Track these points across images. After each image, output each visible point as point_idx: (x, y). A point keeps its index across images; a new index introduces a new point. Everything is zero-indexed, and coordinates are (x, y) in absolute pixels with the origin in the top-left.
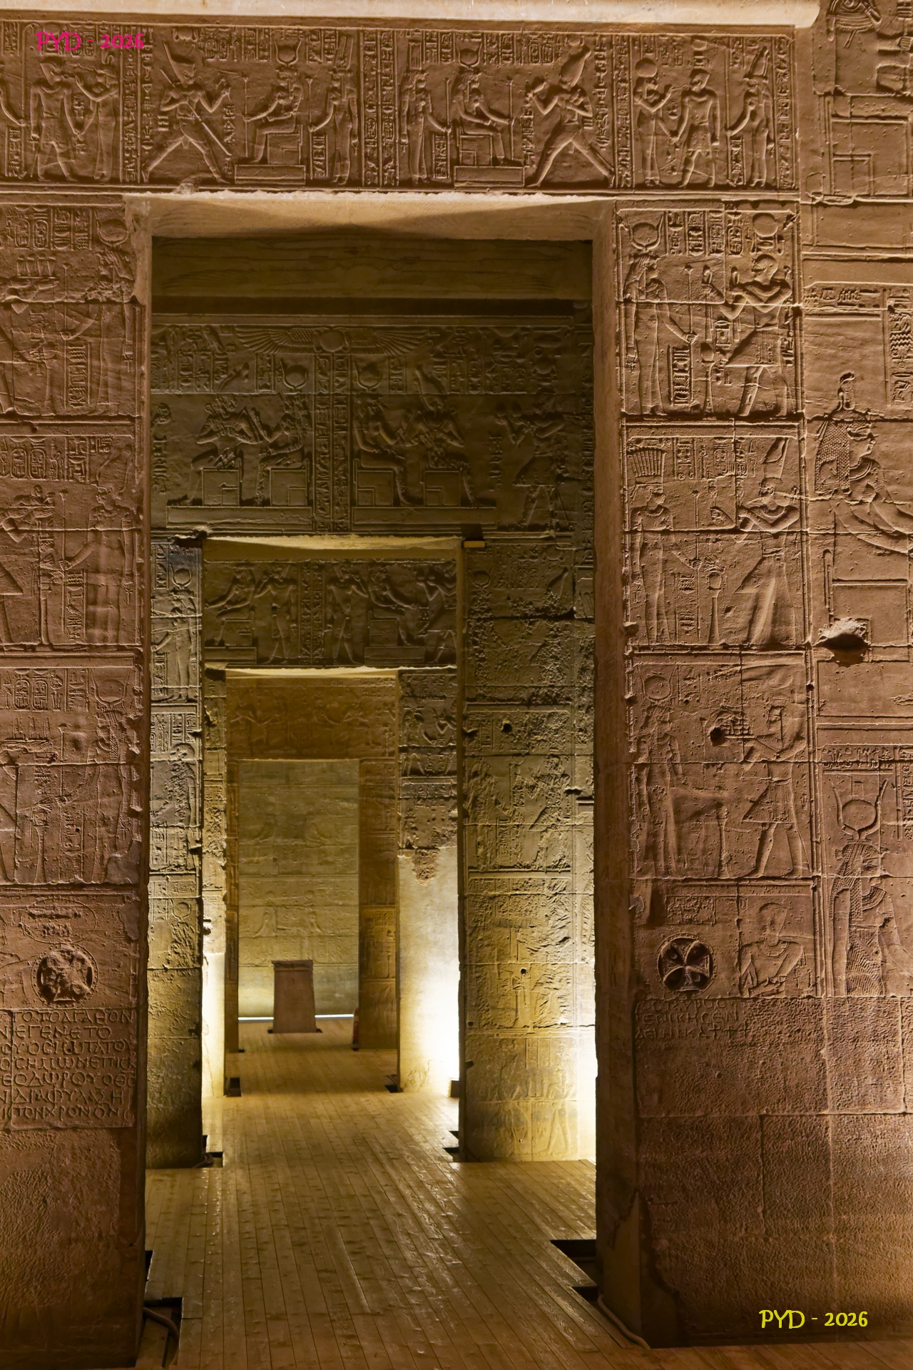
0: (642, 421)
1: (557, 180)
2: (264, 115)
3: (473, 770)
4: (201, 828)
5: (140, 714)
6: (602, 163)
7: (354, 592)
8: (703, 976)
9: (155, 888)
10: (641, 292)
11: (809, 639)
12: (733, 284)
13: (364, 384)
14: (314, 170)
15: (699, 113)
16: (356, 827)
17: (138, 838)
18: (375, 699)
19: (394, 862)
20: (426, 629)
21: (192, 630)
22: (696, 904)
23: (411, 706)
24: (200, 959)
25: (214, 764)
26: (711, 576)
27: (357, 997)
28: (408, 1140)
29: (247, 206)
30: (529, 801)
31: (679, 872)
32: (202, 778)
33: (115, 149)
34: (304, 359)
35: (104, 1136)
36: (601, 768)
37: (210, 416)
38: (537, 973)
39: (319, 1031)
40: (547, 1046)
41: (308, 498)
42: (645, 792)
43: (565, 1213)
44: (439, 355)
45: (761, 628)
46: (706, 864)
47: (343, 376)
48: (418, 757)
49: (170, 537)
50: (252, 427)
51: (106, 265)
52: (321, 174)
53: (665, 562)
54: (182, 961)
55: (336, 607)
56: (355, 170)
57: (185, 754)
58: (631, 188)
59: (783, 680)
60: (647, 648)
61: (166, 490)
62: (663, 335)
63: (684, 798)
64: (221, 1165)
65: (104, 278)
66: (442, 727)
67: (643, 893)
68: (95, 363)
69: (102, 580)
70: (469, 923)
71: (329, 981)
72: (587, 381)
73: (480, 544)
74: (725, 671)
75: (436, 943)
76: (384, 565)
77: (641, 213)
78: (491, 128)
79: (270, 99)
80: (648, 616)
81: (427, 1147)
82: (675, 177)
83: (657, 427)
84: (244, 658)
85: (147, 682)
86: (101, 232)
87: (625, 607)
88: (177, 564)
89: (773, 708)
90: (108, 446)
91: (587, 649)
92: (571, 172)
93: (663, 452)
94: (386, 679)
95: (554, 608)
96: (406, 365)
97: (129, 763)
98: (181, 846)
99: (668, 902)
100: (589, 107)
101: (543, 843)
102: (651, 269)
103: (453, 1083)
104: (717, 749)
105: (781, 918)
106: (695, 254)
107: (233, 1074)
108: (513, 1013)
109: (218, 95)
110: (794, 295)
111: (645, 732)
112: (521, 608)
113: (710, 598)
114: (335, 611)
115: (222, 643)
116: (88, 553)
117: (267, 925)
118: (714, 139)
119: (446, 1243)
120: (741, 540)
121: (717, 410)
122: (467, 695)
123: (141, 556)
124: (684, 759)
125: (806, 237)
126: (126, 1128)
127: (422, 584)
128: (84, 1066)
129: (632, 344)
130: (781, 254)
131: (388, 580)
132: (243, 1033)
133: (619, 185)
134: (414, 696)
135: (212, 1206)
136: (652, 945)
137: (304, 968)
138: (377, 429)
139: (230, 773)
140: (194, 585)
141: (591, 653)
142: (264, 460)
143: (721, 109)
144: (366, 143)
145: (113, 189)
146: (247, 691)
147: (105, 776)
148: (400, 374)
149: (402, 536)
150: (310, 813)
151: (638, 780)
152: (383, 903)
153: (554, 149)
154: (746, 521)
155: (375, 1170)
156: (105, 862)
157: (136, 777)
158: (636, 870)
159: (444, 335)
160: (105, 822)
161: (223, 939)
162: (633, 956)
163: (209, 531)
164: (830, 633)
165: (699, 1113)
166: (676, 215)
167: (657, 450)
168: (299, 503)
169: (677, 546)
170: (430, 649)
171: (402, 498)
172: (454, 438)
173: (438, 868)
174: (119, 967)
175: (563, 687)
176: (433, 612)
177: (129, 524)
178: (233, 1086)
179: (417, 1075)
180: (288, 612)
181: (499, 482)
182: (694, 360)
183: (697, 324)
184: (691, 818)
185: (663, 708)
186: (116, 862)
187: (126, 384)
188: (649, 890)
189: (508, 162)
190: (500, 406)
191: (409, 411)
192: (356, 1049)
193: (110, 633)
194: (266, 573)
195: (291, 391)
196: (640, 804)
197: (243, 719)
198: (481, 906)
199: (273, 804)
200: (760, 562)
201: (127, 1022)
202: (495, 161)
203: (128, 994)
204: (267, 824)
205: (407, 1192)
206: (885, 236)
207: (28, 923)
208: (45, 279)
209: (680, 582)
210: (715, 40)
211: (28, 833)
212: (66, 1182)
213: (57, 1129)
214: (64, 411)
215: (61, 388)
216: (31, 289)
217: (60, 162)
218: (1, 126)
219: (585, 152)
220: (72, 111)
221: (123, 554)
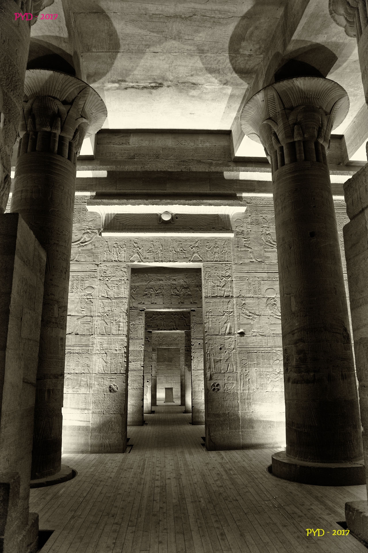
0: (208, 298)
2: (148, 251)
5: (126, 345)
6: (201, 258)
8: (218, 389)
10: (207, 278)
11: (235, 333)
12: (222, 276)
15: (216, 250)
22: (217, 377)
26: (219, 322)
29: (145, 264)
31: (214, 371)
33: (125, 256)
35: (119, 415)
42: (209, 358)
45: (227, 331)
46: (219, 370)
51: (123, 274)
52: (157, 260)
53: (212, 320)
56: (162, 259)
58: (206, 261)
59: (231, 339)
60: (209, 334)
62: (211, 284)
63: (215, 359)
65: (123, 276)
67: (208, 375)
68: (121, 289)
69: (121, 323)
70: (193, 380)
74: (222, 338)
77: (208, 265)
78: (183, 253)
79: (149, 249)
80: (209, 329)
82: (212, 260)
83: (210, 299)
86: (122, 269)
87: (205, 328)
89: (230, 344)
90: (122, 302)
97: (125, 353)
99: (212, 376)
100: (199, 249)
102: (209, 274)
104: (220, 351)
105: (231, 379)
106: (216, 271)
110: (232, 278)
111: (209, 348)
113: (219, 326)
116: (119, 319)
118: (218, 254)
120: (224, 317)
121: (220, 296)
123: (127, 319)
124: (215, 353)
125: (233, 269)
126: (123, 414)
128: (116, 403)
129: (206, 286)
130: (229, 271)
136: (210, 384)
138: (176, 290)
142: (156, 296)
143: (220, 250)
144: (164, 255)
145: (124, 262)
147: (121, 355)
151: (207, 356)
153: (193, 256)
154: (225, 314)
156: (120, 369)
157: (125, 356)
158: (207, 371)
160: (120, 363)
162: (207, 386)
164: (239, 332)
165: (218, 412)
166: (213, 265)
167: (210, 302)
169: (214, 318)
174: (122, 387)
177: (125, 314)
182: (216, 288)
183: (217, 282)
184: (216, 362)
185: (212, 344)
186: (122, 369)
187: (125, 292)
188: (210, 374)
189: (186, 258)
191: (181, 287)
193: (122, 332)
196: (208, 360)
200: (227, 320)
201: (124, 396)
202: (184, 258)
203: (124, 391)
206: (246, 268)
207: (107, 379)
208: (114, 276)
209: (214, 324)
210: (218, 239)
211: (108, 365)
212: (113, 423)
213: (112, 414)
214: (116, 297)
215: (115, 293)
216: (111, 278)
217: (117, 259)
218: (108, 253)
219: (198, 256)
220: (118, 251)
221: (124, 319)
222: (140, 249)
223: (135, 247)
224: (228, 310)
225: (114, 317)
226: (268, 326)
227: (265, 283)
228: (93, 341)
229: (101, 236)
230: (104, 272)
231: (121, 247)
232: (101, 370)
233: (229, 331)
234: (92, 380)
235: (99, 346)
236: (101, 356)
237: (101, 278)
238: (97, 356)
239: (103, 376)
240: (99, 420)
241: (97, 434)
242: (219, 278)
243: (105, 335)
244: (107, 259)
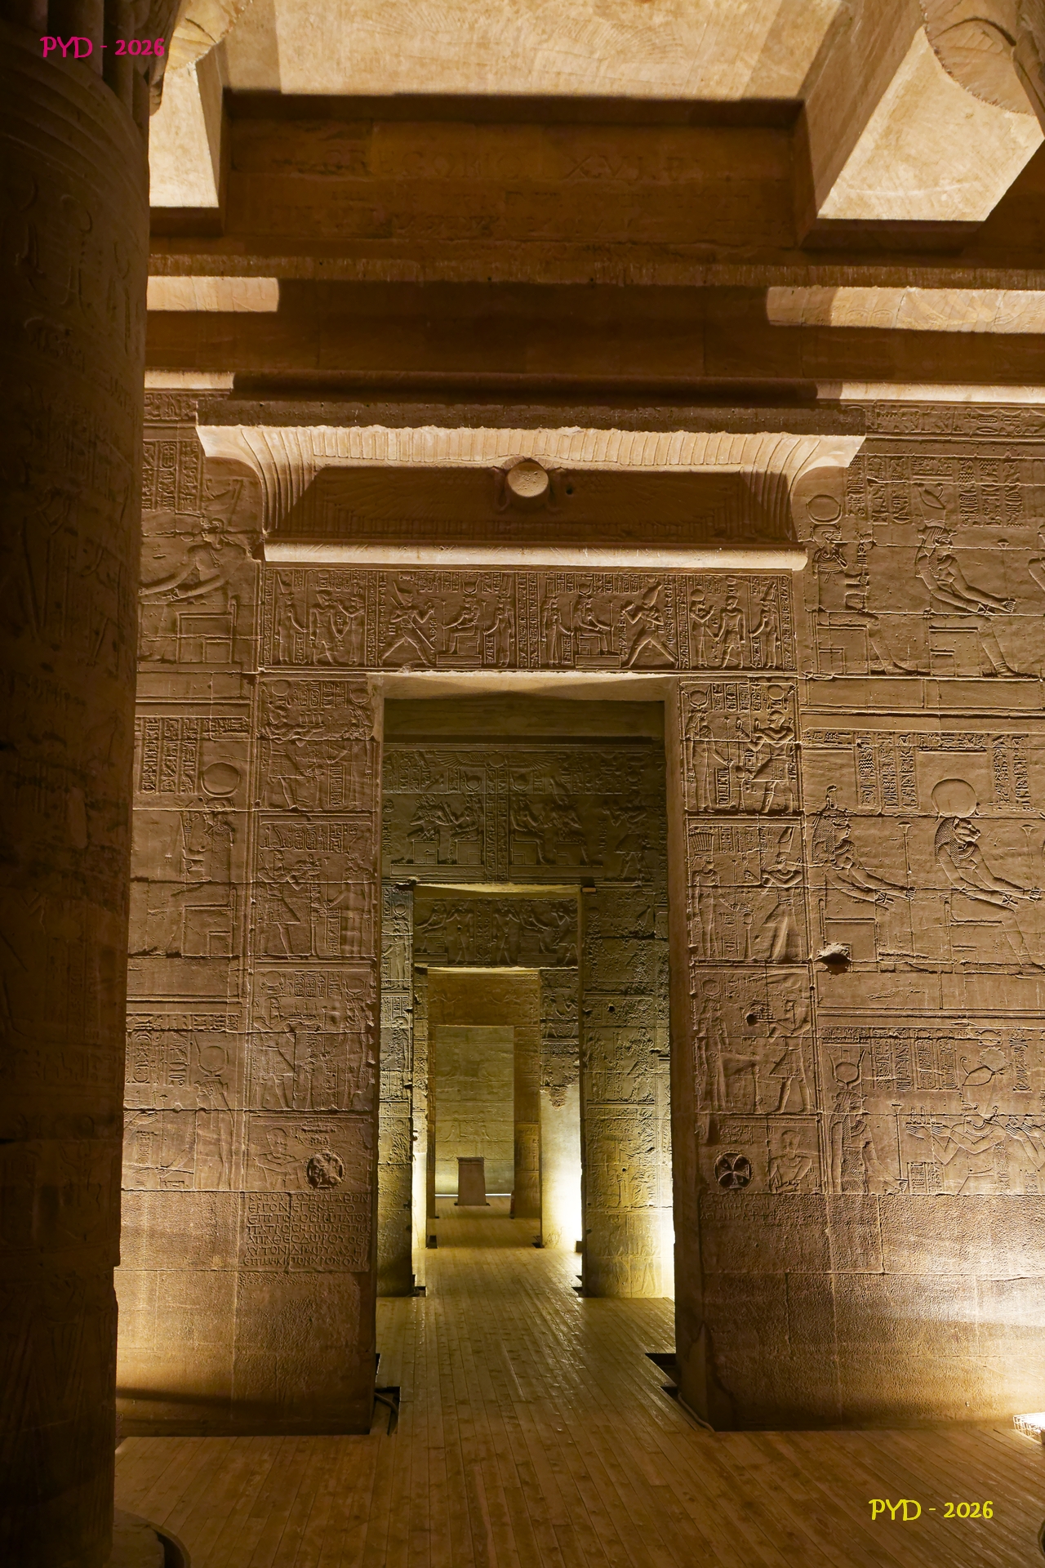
0: (698, 815)
1: (641, 664)
2: (456, 624)
3: (590, 1036)
4: (412, 1071)
5: (374, 999)
6: (670, 654)
7: (511, 918)
8: (745, 1178)
9: (382, 1111)
10: (696, 734)
11: (811, 957)
12: (756, 729)
13: (518, 787)
14: (487, 658)
15: (731, 623)
16: (512, 1070)
17: (373, 1080)
18: (524, 987)
19: (538, 1094)
20: (558, 943)
21: (406, 943)
22: (739, 1130)
23: (548, 993)
24: (411, 1157)
25: (420, 1029)
26: (745, 915)
27: (513, 1183)
28: (548, 1281)
29: (444, 680)
30: (627, 1057)
31: (728, 1109)
32: (413, 1038)
33: (362, 646)
34: (479, 771)
35: (349, 1277)
36: (675, 1037)
37: (419, 808)
38: (633, 1171)
39: (488, 1204)
40: (641, 1220)
41: (481, 859)
42: (704, 1056)
43: (655, 1335)
44: (565, 769)
45: (779, 949)
46: (746, 1104)
47: (504, 782)
48: (553, 1026)
49: (394, 884)
50: (445, 814)
51: (355, 717)
52: (491, 660)
53: (715, 906)
54: (399, 1158)
55: (499, 928)
56: (512, 658)
57: (402, 1024)
58: (689, 669)
59: (794, 983)
60: (704, 961)
61: (391, 855)
62: (710, 761)
63: (730, 1060)
64: (424, 1295)
65: (354, 725)
66: (568, 1006)
67: (704, 1123)
68: (348, 777)
69: (351, 914)
70: (588, 1137)
71: (494, 1171)
72: (661, 786)
73: (594, 890)
74: (756, 977)
75: (566, 1149)
76: (530, 901)
77: (696, 684)
78: (598, 632)
79: (459, 615)
80: (704, 941)
81: (561, 1286)
82: (717, 662)
83: (709, 819)
84: (440, 960)
85: (379, 980)
86: (352, 696)
87: (689, 935)
88: (398, 901)
89: (788, 1001)
90: (355, 830)
91: (664, 958)
93: (713, 835)
94: (532, 975)
95: (642, 931)
96: (545, 776)
97: (367, 1033)
98: (399, 1083)
99: (721, 1129)
100: (661, 619)
101: (636, 1085)
102: (702, 719)
103: (578, 1243)
104: (751, 1028)
105: (796, 1141)
106: (731, 710)
107: (432, 1233)
108: (618, 1198)
109: (427, 613)
110: (795, 736)
111: (703, 1016)
112: (620, 931)
113: (746, 929)
114: (498, 930)
115: (425, 951)
116: (342, 897)
117: (455, 1133)
118: (741, 639)
119: (575, 1354)
120: (765, 892)
121: (747, 809)
122: (585, 986)
123: (375, 898)
124: (730, 1034)
125: (803, 700)
126: (364, 1273)
127: (555, 914)
128: (337, 1231)
129: (691, 766)
131: (532, 911)
132: (439, 1205)
134: (550, 987)
135: (418, 1324)
136: (711, 1157)
137: (478, 1163)
138: (526, 816)
139: (430, 1033)
140: (407, 914)
141: (666, 961)
142: (453, 835)
143: (746, 620)
144: (520, 641)
145: (360, 670)
146: (441, 981)
147: (352, 1041)
148: (541, 781)
149: (542, 884)
150: (482, 1061)
151: (700, 1048)
152: (530, 1121)
153: (640, 645)
154: (767, 880)
155: (527, 1302)
156: (352, 1097)
158: (699, 1107)
159: (568, 757)
160: (351, 1070)
161: (426, 1143)
162: (698, 1166)
163: (418, 880)
164: (825, 953)
165: (744, 1271)
166: (718, 685)
167: (708, 835)
168: (475, 863)
169: (723, 896)
170: (561, 955)
171: (542, 860)
172: (575, 822)
173: (567, 1099)
174: (360, 1165)
175: (648, 983)
176: (562, 931)
177: (368, 879)
178: (432, 1242)
179: (553, 1237)
180: (468, 931)
181: (605, 850)
182: (732, 777)
183: (733, 754)
184: (735, 1073)
185: (715, 1001)
186: (358, 1097)
187: (367, 791)
188: (708, 1121)
189: (610, 653)
190: (605, 802)
191: (546, 804)
192: (513, 1218)
193: (356, 949)
194: (454, 906)
195: (471, 792)
196: (701, 1064)
197: (438, 999)
198: (595, 1126)
199: (458, 1054)
200: (777, 907)
201: (365, 1201)
202: (602, 653)
203: (365, 1182)
204: (454, 1067)
205: (548, 1317)
206: (856, 700)
207: (301, 1135)
208: (317, 726)
209: (725, 919)
210: (741, 578)
211: (302, 1077)
212: (325, 1307)
213: (320, 1272)
214: (327, 807)
215: (326, 793)
216: (307, 732)
217: (328, 653)
218: (292, 632)
219: (659, 647)
220: (336, 623)
221: (364, 898)
222: (422, 615)
223: (403, 608)
224: (780, 867)
225: (324, 889)
226: (941, 934)
227: (931, 759)
228: (240, 981)
229: (262, 557)
230: (280, 708)
231: (346, 608)
232: (275, 1095)
233: (783, 952)
234: (238, 1136)
235: (262, 1001)
236: (273, 1044)
237: (266, 731)
238: (257, 1042)
239: (282, 1123)
240: (267, 1297)
241: (262, 1353)
242: (742, 738)
243: (286, 958)
244: (290, 657)
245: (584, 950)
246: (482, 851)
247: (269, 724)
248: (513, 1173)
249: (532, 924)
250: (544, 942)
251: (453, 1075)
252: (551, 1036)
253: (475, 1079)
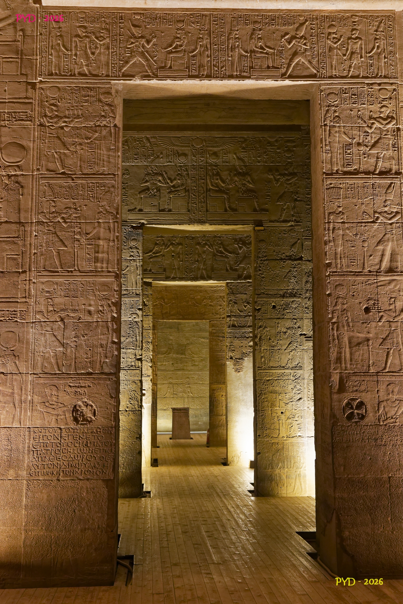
0: (332, 175)
1: (294, 74)
2: (171, 48)
3: (259, 325)
4: (142, 349)
5: (117, 300)
6: (314, 68)
7: (207, 249)
8: (362, 415)
9: (122, 375)
10: (331, 121)
12: (370, 118)
13: (212, 160)
14: (192, 71)
15: (355, 47)
16: (208, 350)
17: (116, 353)
18: (216, 295)
19: (225, 365)
20: (238, 265)
22: (359, 383)
23: (232, 298)
24: (141, 406)
25: (147, 322)
26: (363, 241)
27: (208, 424)
28: (232, 486)
29: (163, 86)
30: (284, 339)
31: (351, 369)
32: (142, 328)
33: (108, 63)
34: (186, 150)
35: (100, 482)
36: (316, 323)
37: (146, 174)
38: (288, 414)
39: (192, 438)
40: (293, 446)
41: (188, 208)
42: (336, 334)
43: (302, 520)
44: (243, 148)
45: (385, 264)
46: (363, 366)
47: (203, 157)
48: (235, 319)
49: (129, 225)
50: (164, 179)
51: (104, 111)
52: (194, 73)
53: (343, 235)
54: (133, 407)
55: (199, 255)
56: (209, 71)
57: (135, 318)
58: (326, 78)
59: (395, 286)
60: (336, 272)
61: (127, 205)
62: (341, 139)
63: (353, 337)
64: (150, 497)
65: (103, 116)
66: (245, 306)
67: (335, 378)
68: (99, 151)
69: (101, 242)
70: (258, 391)
71: (196, 417)
72: (307, 159)
73: (262, 228)
74: (369, 282)
75: (243, 400)
76: (220, 237)
77: (331, 88)
79: (173, 42)
81: (240, 490)
82: (345, 73)
83: (339, 178)
84: (160, 277)
85: (120, 286)
86: (102, 97)
87: (326, 255)
88: (132, 236)
89: (391, 298)
90: (104, 186)
91: (308, 273)
92: (301, 71)
93: (341, 188)
94: (221, 286)
95: (294, 255)
96: (230, 153)
97: (112, 321)
98: (133, 357)
99: (346, 382)
100: (308, 44)
101: (290, 357)
102: (335, 111)
103: (251, 462)
104: (367, 316)
105: (396, 390)
106: (354, 105)
107: (155, 457)
108: (278, 431)
109: (151, 41)
110: (396, 122)
111: (335, 308)
112: (280, 255)
113: (363, 251)
114: (199, 257)
115: (150, 270)
117: (169, 392)
118: (361, 57)
119: (249, 533)
120: (376, 226)
121: (365, 171)
122: (256, 292)
123: (118, 233)
124: (352, 320)
125: (402, 98)
126: (110, 480)
127: (236, 246)
128: (92, 452)
129: (328, 143)
131: (222, 244)
132: (159, 439)
133: (321, 77)
134: (233, 293)
135: (146, 515)
136: (340, 401)
137: (185, 411)
138: (217, 179)
139: (154, 326)
140: (139, 245)
141: (310, 275)
142: (169, 193)
143: (364, 45)
144: (213, 60)
145: (107, 79)
146: (161, 291)
147: (102, 326)
148: (227, 156)
149: (228, 225)
150: (188, 344)
151: (333, 329)
152: (219, 383)
153: (293, 62)
155: (217, 499)
156: (102, 363)
158: (332, 368)
159: (246, 140)
160: (102, 346)
161: (151, 398)
162: (331, 406)
163: (145, 223)
165: (362, 476)
166: (346, 89)
167: (339, 188)
168: (184, 211)
169: (348, 229)
170: (240, 273)
171: (228, 209)
172: (250, 183)
173: (244, 368)
174: (107, 409)
175: (298, 289)
176: (241, 257)
177: (113, 219)
178: (155, 462)
179: (235, 458)
180: (179, 257)
181: (270, 202)
182: (355, 149)
183: (356, 135)
184: (356, 346)
185: (343, 298)
186: (106, 363)
187: (112, 160)
188: (338, 377)
190: (270, 170)
191: (231, 172)
192: (208, 447)
193: (105, 265)
194: (169, 241)
195: (181, 163)
196: (334, 340)
197: (159, 303)
198: (263, 384)
199: (172, 340)
200: (384, 236)
201: (111, 433)
202: (268, 67)
203: (111, 421)
204: (169, 348)
205: (232, 510)
207: (69, 390)
208: (78, 117)
209: (349, 244)
210: (361, 17)
211: (69, 351)
212: (84, 503)
213: (80, 479)
214: (85, 171)
215: (84, 162)
216: (72, 121)
217: (85, 68)
218: (60, 53)
219: (306, 63)
220: (90, 48)
221: (110, 232)
222: (148, 42)
223: (135, 37)
225: (83, 226)
228: (27, 288)
229: (40, 3)
230: (53, 104)
231: (97, 38)
232: (50, 363)
234: (26, 390)
235: (42, 300)
236: (49, 329)
237: (44, 121)
238: (39, 328)
239: (56, 382)
240: (45, 497)
241: (42, 533)
242: (362, 124)
243: (58, 272)
244: (59, 70)
245: (256, 268)
246: (188, 203)
247: (46, 116)
248: (208, 418)
249: (221, 252)
250: (229, 264)
251: (169, 354)
252: (234, 326)
253: (183, 356)
